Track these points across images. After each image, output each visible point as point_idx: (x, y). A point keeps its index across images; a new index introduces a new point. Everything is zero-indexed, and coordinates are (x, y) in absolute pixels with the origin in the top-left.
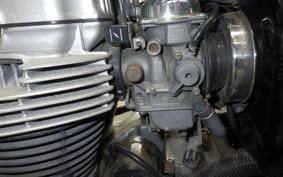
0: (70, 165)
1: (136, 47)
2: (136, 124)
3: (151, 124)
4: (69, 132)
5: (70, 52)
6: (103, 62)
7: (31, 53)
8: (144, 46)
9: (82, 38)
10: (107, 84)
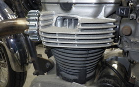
0: (87, 65)
1: (131, 18)
2: (116, 55)
3: (129, 57)
4: (90, 52)
5: (98, 17)
6: (112, 24)
7: (82, 16)
8: (135, 18)
9: (105, 11)
10: (112, 34)
